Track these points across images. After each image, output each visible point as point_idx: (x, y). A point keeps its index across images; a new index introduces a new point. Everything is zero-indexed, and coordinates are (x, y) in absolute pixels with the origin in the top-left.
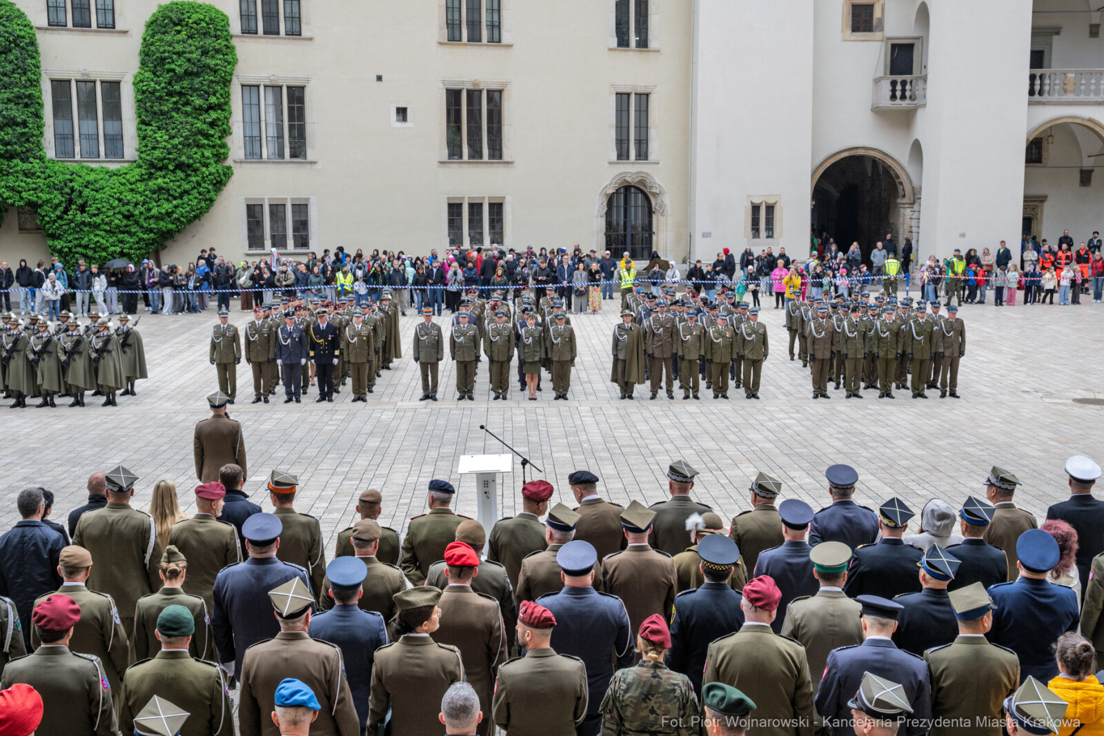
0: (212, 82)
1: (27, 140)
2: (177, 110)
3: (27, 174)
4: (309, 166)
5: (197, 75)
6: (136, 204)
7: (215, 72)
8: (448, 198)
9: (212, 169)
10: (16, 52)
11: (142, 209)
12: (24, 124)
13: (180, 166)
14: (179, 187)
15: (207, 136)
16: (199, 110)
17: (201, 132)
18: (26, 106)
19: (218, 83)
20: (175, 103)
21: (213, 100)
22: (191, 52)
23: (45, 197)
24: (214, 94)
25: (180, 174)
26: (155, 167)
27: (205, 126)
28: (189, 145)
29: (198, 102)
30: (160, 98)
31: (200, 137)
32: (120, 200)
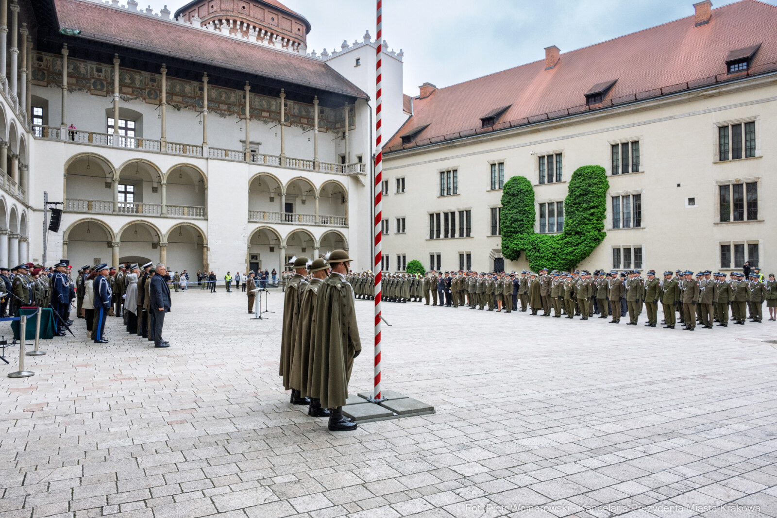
0: (591, 197)
1: (523, 227)
2: (578, 210)
3: (522, 239)
4: (641, 230)
5: (586, 195)
6: (558, 248)
7: (593, 192)
8: (720, 242)
9: (591, 234)
10: (521, 195)
11: (560, 251)
12: (522, 220)
13: (577, 233)
14: (577, 241)
15: (589, 220)
16: (586, 209)
17: (585, 218)
18: (524, 214)
19: (594, 197)
20: (577, 207)
21: (592, 204)
22: (583, 186)
23: (526, 247)
24: (593, 202)
25: (577, 236)
26: (567, 234)
27: (588, 216)
28: (581, 224)
29: (585, 206)
30: (571, 206)
31: (586, 220)
32: (552, 247)
